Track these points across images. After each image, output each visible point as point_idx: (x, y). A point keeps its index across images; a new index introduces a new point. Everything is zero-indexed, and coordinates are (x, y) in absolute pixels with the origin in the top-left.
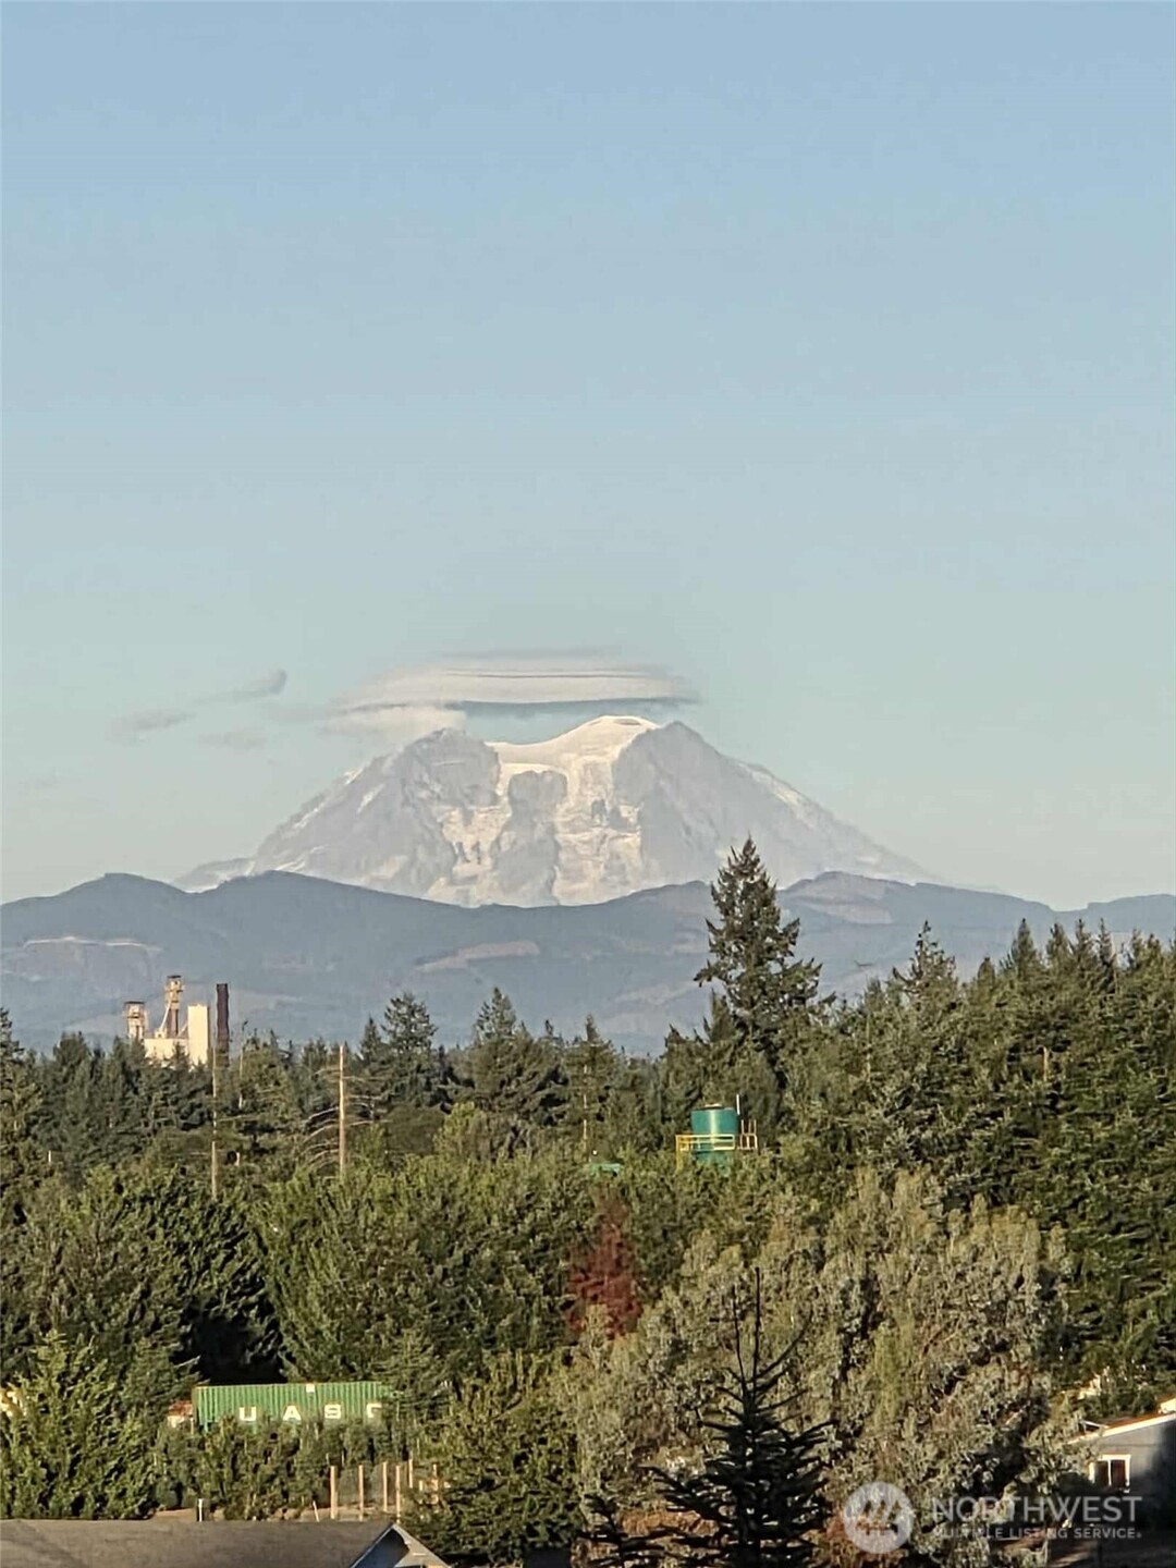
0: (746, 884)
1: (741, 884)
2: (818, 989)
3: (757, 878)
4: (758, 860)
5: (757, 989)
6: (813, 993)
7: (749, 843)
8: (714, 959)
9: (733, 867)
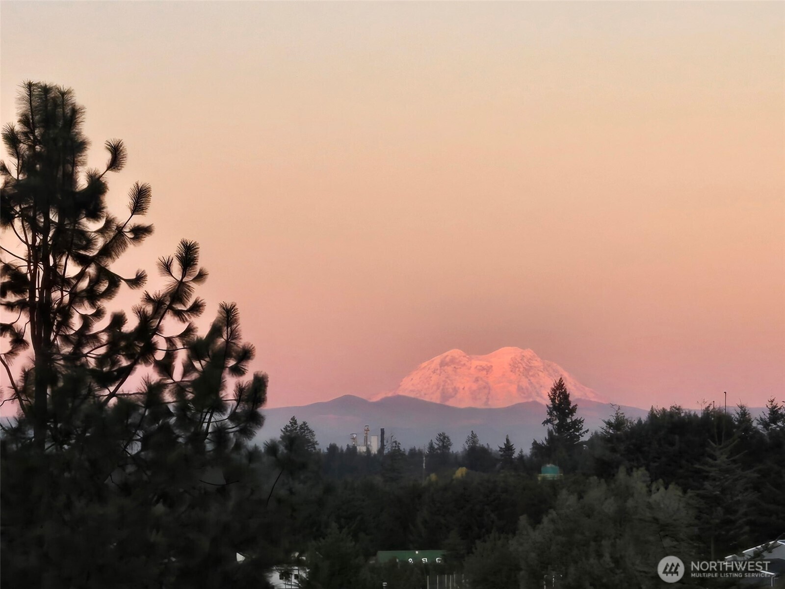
0: (559, 392)
1: (558, 392)
2: (583, 428)
3: (563, 390)
4: (563, 384)
5: (562, 427)
6: (581, 429)
7: (561, 379)
8: (549, 417)
9: (555, 387)
